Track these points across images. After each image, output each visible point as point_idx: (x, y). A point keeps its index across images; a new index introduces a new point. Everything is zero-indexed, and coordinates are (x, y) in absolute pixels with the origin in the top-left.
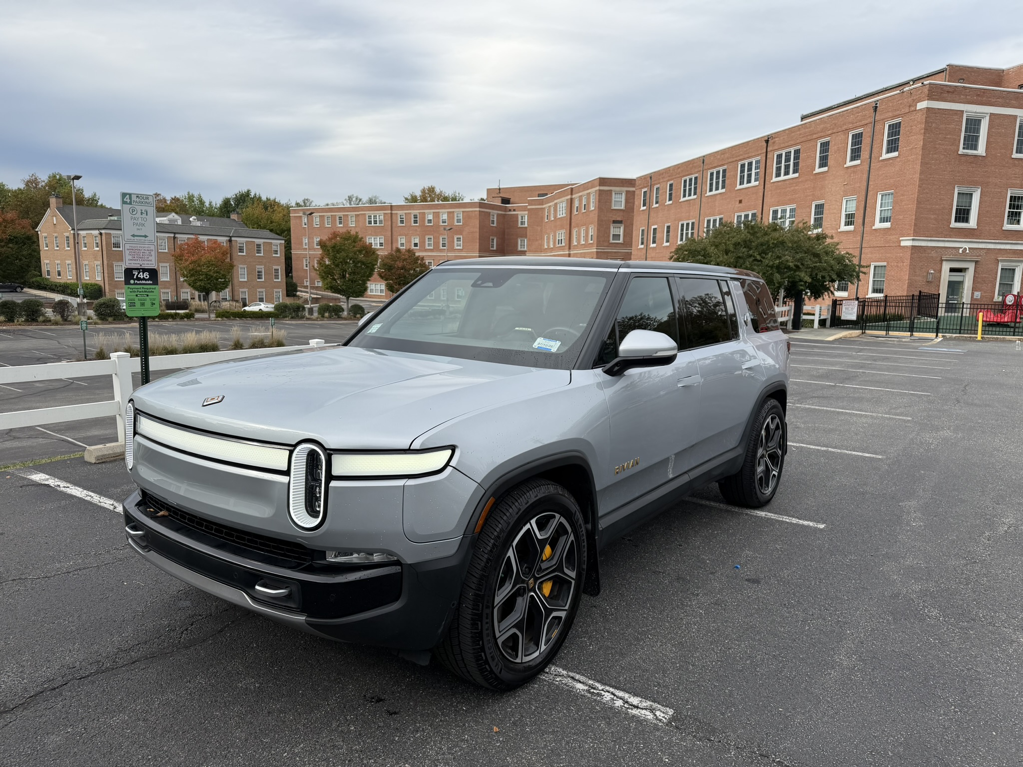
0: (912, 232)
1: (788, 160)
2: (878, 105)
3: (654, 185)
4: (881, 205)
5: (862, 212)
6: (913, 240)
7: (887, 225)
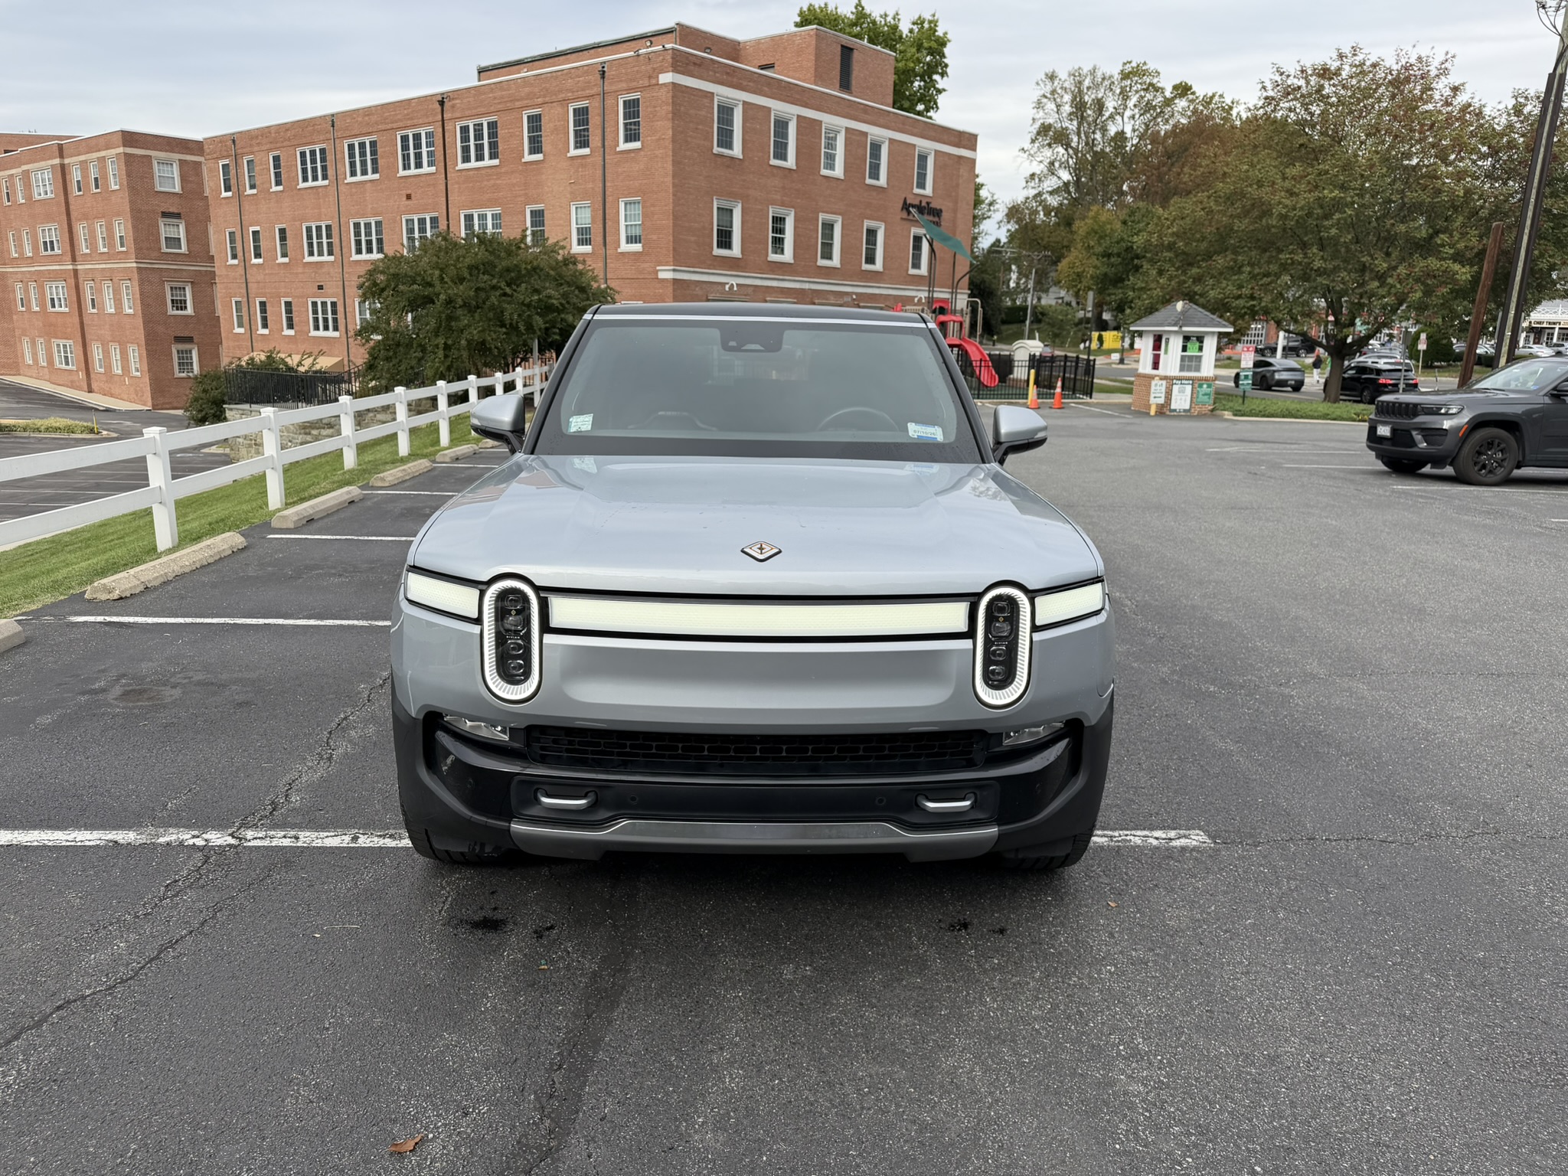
0: (671, 259)
1: (479, 136)
2: (605, 69)
3: (243, 154)
4: (626, 218)
5: (601, 226)
6: (674, 270)
7: (637, 247)
